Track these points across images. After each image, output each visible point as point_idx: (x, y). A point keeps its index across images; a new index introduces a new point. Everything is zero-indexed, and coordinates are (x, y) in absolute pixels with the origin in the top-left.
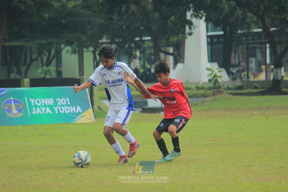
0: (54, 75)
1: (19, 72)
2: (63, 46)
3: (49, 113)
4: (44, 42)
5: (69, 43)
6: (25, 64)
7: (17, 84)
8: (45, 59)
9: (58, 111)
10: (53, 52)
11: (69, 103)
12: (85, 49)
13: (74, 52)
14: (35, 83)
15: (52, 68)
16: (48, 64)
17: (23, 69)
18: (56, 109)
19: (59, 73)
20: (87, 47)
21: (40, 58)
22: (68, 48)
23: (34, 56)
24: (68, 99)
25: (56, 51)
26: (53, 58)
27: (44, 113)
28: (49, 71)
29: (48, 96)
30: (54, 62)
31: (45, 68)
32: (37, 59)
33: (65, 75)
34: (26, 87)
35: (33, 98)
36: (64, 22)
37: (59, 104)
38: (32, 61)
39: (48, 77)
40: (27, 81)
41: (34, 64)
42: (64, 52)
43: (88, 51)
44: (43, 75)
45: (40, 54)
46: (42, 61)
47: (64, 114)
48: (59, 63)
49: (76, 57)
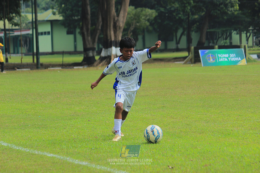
0: (229, 44)
1: (213, 43)
2: (232, 31)
3: (226, 61)
4: (224, 29)
5: (235, 30)
6: (216, 39)
7: (213, 48)
8: (225, 37)
9: (230, 59)
10: (228, 34)
11: (235, 56)
12: (242, 32)
13: (237, 34)
14: (220, 47)
15: (228, 41)
16: (226, 39)
17: (215, 41)
18: (229, 59)
19: (231, 43)
20: (243, 31)
21: (222, 37)
22: (235, 32)
23: (220, 36)
24: (235, 54)
25: (230, 33)
26: (228, 36)
27: (224, 60)
28: (226, 42)
29: (226, 53)
30: (229, 38)
31: (225, 41)
32: (221, 37)
33: (234, 44)
34: (217, 49)
35: (219, 54)
36: (233, 20)
37: (231, 56)
38: (219, 38)
39: (226, 45)
40: (217, 47)
41: (220, 39)
42: (233, 34)
43: (244, 33)
44: (224, 44)
45: (222, 35)
46: (223, 38)
47: (233, 61)
48: (231, 38)
49: (238, 36)
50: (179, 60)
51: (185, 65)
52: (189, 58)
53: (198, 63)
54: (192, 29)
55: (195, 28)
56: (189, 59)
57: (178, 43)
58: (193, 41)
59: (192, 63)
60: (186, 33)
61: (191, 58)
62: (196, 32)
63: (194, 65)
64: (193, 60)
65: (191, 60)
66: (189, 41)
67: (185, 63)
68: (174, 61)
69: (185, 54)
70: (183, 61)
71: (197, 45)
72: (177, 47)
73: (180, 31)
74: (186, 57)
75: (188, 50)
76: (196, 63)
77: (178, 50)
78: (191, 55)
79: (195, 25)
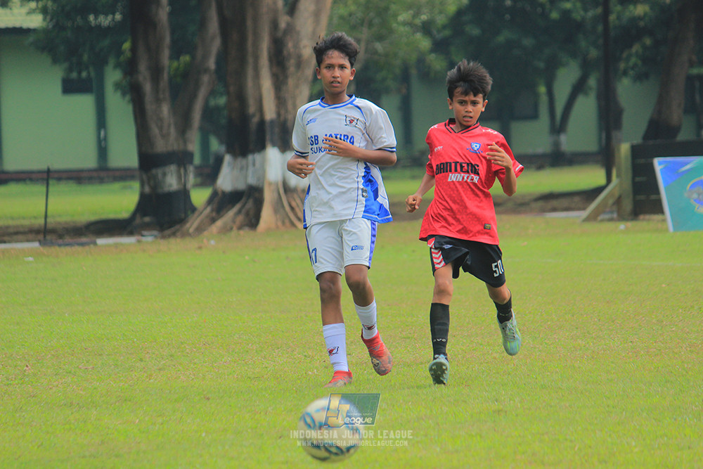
50: (565, 202)
51: (589, 226)
52: (610, 194)
53: (647, 217)
54: (622, 66)
55: (633, 60)
56: (611, 202)
57: (558, 128)
58: (626, 120)
59: (621, 218)
60: (592, 82)
61: (617, 195)
62: (640, 77)
63: (630, 224)
64: (628, 205)
65: (618, 201)
66: (610, 117)
67: (592, 218)
68: (543, 211)
69: (591, 177)
70: (584, 209)
71: (646, 137)
72: (557, 144)
73: (566, 77)
74: (597, 191)
75: (606, 157)
76: (642, 217)
77: (558, 159)
78: (620, 183)
79: (636, 48)
